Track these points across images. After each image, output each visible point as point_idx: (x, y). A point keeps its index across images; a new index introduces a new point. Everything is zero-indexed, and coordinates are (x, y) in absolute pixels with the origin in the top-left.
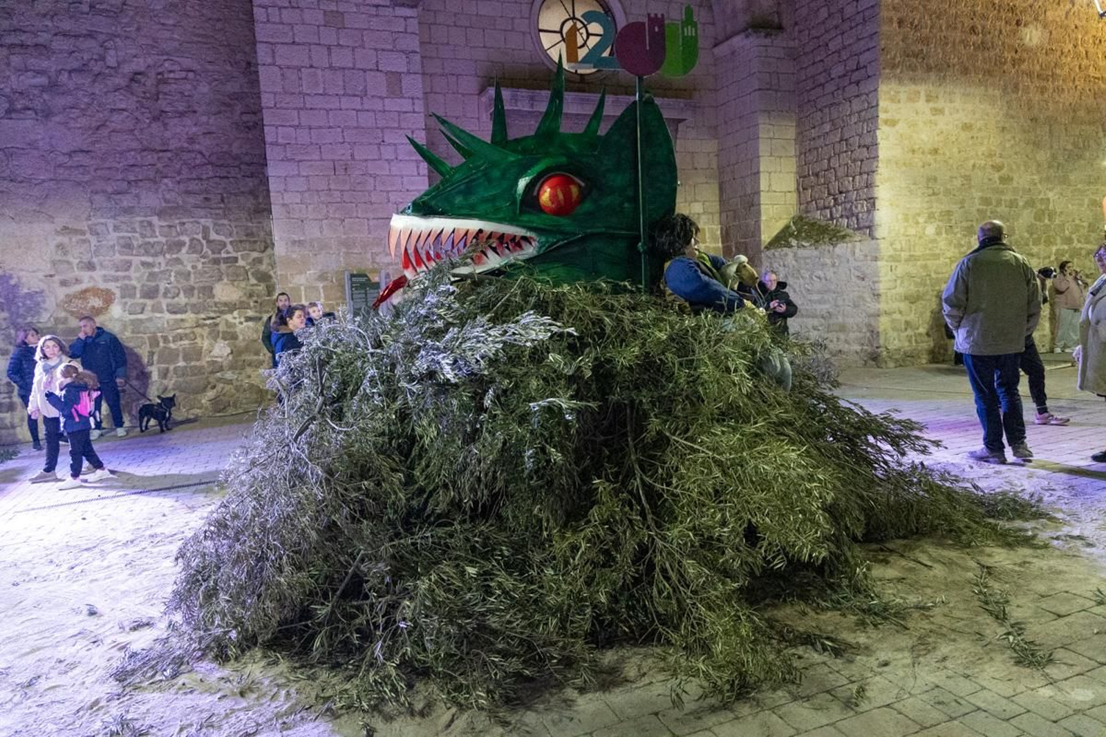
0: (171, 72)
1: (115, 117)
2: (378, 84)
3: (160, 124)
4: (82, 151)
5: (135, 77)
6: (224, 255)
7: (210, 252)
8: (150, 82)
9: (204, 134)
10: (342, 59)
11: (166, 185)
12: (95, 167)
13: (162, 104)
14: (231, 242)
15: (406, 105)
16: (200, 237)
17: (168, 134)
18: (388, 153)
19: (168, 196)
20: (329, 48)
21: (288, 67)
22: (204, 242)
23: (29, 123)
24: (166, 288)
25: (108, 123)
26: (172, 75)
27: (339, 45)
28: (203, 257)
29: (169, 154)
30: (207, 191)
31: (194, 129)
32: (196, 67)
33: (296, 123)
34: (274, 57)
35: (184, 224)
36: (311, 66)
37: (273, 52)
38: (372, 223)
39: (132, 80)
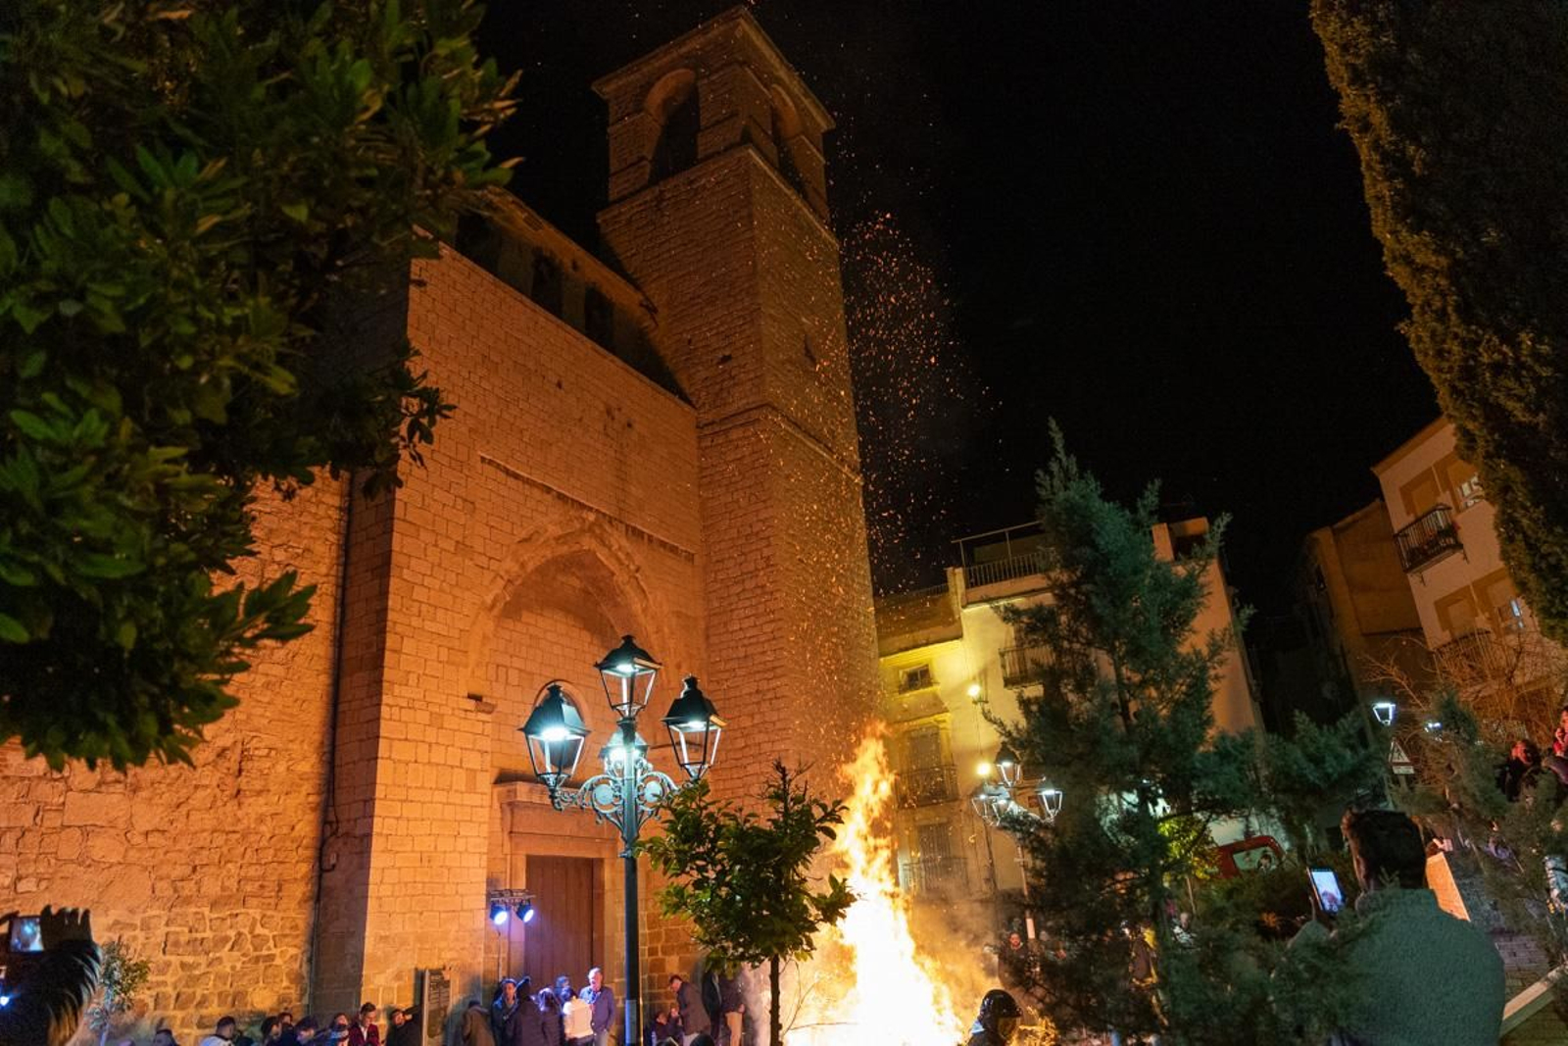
0: (256, 749)
1: (200, 794)
2: (460, 779)
3: (236, 802)
4: (158, 831)
5: (222, 753)
6: (265, 952)
7: (251, 949)
8: (235, 756)
9: (272, 815)
10: (438, 756)
11: (229, 871)
12: (164, 849)
13: (243, 780)
14: (274, 937)
15: (476, 799)
16: (246, 931)
17: (240, 814)
18: (461, 844)
19: (227, 884)
20: (430, 745)
21: (399, 761)
22: (249, 936)
23: (115, 798)
24: (203, 996)
25: (190, 801)
26: (257, 752)
27: (437, 743)
28: (244, 955)
29: (238, 836)
30: (263, 877)
31: (264, 809)
32: (280, 745)
33: (398, 815)
34: (391, 751)
35: (237, 915)
36: (416, 762)
37: (391, 746)
38: (443, 915)
39: (219, 755)
